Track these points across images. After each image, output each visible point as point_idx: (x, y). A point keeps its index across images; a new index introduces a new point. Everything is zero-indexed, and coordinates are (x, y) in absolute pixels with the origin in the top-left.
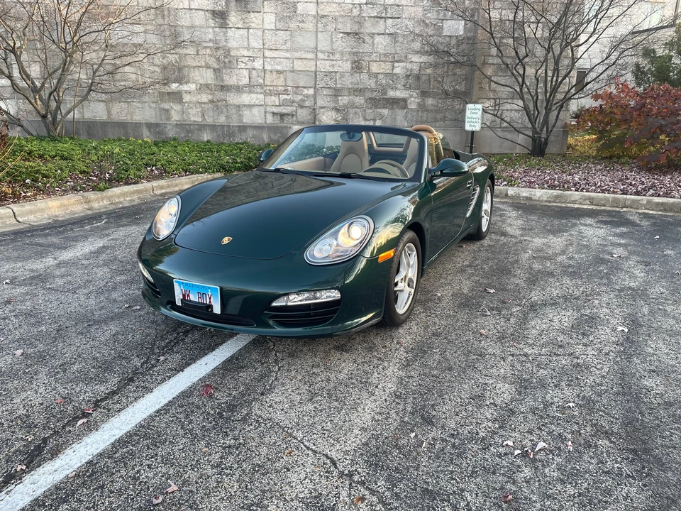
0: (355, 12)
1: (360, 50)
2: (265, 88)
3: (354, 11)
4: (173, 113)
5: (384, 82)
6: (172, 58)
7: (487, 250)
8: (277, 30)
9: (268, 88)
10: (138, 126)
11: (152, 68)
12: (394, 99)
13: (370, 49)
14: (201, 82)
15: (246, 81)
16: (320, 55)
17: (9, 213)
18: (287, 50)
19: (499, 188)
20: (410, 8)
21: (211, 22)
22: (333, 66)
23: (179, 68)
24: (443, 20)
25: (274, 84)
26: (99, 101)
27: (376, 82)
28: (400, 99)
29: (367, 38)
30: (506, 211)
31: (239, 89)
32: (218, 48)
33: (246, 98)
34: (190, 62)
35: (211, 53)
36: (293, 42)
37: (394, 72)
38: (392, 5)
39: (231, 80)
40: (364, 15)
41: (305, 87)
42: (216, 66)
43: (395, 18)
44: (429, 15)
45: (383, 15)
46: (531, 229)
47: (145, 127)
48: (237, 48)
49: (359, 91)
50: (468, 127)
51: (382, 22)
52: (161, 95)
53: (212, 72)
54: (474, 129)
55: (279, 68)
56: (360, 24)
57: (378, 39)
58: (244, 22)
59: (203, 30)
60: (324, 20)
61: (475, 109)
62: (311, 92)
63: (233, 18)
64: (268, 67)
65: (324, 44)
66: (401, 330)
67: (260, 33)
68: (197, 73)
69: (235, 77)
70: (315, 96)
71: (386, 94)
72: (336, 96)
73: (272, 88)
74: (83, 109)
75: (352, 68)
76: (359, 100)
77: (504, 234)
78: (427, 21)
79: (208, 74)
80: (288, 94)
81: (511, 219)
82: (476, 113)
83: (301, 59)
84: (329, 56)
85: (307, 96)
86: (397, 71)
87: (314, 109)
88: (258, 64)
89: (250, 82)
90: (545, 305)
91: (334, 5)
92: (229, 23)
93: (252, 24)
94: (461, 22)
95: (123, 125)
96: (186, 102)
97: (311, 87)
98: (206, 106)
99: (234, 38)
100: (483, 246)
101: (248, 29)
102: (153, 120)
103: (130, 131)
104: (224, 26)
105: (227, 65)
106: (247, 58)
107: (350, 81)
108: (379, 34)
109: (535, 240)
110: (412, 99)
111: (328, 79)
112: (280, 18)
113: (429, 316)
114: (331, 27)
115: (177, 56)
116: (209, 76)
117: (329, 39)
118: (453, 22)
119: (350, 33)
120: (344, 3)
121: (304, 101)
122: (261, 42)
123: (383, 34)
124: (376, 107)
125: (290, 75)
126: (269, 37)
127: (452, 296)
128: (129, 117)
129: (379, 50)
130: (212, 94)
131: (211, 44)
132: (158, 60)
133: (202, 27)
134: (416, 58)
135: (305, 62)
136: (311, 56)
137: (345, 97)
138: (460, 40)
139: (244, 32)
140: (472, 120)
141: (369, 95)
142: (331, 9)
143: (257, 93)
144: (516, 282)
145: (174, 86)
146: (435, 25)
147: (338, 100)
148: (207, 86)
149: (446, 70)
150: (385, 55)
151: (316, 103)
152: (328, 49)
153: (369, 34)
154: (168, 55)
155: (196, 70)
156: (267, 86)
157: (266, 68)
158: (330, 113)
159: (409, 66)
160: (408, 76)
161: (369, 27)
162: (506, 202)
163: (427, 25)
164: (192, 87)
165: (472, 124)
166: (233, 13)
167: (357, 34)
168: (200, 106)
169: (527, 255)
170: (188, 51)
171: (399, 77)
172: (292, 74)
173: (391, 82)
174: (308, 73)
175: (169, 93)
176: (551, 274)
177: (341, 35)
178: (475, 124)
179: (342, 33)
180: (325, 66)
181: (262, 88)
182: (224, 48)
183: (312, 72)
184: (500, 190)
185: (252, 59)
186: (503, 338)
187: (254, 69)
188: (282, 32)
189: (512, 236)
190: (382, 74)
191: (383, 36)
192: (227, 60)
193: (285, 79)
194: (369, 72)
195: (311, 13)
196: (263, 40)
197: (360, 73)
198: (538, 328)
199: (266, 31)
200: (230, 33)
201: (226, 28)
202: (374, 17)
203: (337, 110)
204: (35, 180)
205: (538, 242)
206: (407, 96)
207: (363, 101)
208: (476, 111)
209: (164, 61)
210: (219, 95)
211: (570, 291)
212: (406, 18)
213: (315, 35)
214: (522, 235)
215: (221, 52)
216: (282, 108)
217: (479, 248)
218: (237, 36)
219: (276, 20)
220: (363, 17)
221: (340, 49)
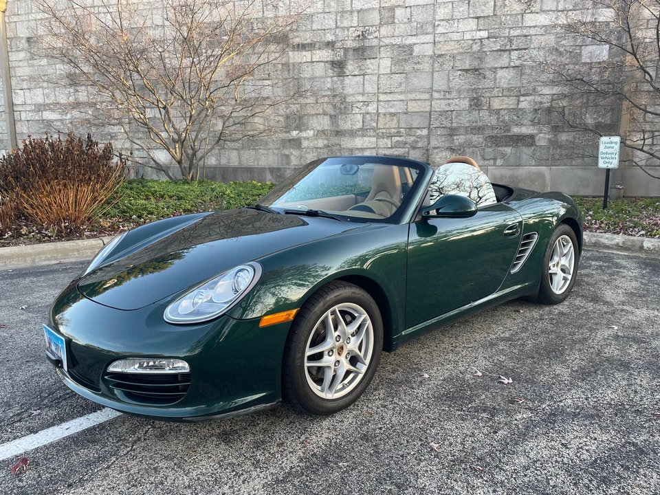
0: (476, 48)
1: (480, 87)
2: (378, 131)
3: (474, 46)
4: (292, 158)
5: (507, 118)
6: (294, 108)
7: (552, 319)
8: (392, 74)
9: (381, 130)
10: (262, 170)
11: (277, 119)
12: (519, 136)
13: (492, 85)
14: (318, 128)
15: (359, 125)
16: (436, 95)
17: (99, 244)
18: (401, 93)
19: (632, 238)
20: (539, 37)
21: (330, 72)
22: (449, 105)
23: (300, 117)
24: (581, 46)
25: (387, 126)
26: (233, 149)
27: (498, 119)
28: (526, 136)
29: (488, 73)
30: (625, 267)
31: (352, 133)
32: (335, 96)
33: (359, 142)
34: (310, 110)
35: (328, 101)
36: (407, 84)
37: (520, 106)
38: (518, 36)
39: (345, 125)
40: (485, 50)
41: (418, 128)
42: (332, 112)
43: (521, 49)
44: (563, 42)
45: (508, 47)
46: (644, 296)
47: (268, 171)
48: (352, 95)
49: (477, 130)
50: (602, 164)
51: (506, 55)
52: (284, 141)
53: (329, 119)
54: (610, 166)
55: (393, 110)
56: (481, 59)
57: (500, 73)
58: (360, 69)
59: (322, 80)
60: (440, 60)
61: (611, 143)
62: (425, 132)
63: (351, 67)
64: (382, 111)
65: (440, 83)
66: (326, 423)
67: (375, 78)
68: (315, 121)
69: (350, 122)
70: (428, 137)
71: (509, 130)
72: (451, 135)
73: (384, 131)
74: (220, 156)
75: (471, 105)
76: (477, 139)
77: (596, 299)
78: (561, 49)
79: (326, 120)
80: (401, 136)
81: (623, 279)
82: (612, 147)
83: (415, 100)
84: (445, 95)
85: (420, 137)
86: (522, 105)
87: (427, 150)
88: (372, 108)
89: (363, 126)
90: (575, 415)
91: (452, 43)
92: (346, 71)
93: (368, 71)
94: (604, 46)
95: (249, 170)
96: (304, 148)
97: (424, 128)
98: (322, 151)
99: (351, 85)
100: (550, 313)
101: (364, 75)
102: (275, 165)
103: (256, 175)
104: (341, 74)
105: (343, 111)
106: (362, 103)
107: (467, 119)
108: (502, 68)
109: (638, 312)
110: (542, 135)
111: (443, 118)
112: (395, 62)
113: (385, 406)
114: (450, 64)
115: (298, 106)
116: (325, 123)
117: (446, 77)
118: (594, 47)
119: (469, 70)
120: (463, 40)
121: (417, 142)
122: (376, 87)
123: (507, 68)
124: (497, 145)
125: (403, 117)
126: (384, 82)
127: (444, 380)
128: (256, 163)
129: (502, 84)
130: (328, 139)
131: (329, 93)
132: (282, 110)
133: (322, 77)
134: (546, 91)
135: (419, 103)
136: (426, 96)
137: (461, 137)
138: (603, 67)
139: (360, 79)
140: (607, 156)
141: (488, 132)
142: (449, 48)
143: (370, 136)
144: (558, 372)
145: (294, 133)
146: (570, 52)
147: (453, 140)
148: (323, 132)
149: (585, 101)
150: (509, 89)
151: (429, 144)
152: (444, 87)
153: (490, 69)
154: (291, 105)
155: (314, 118)
156: (380, 129)
157: (380, 111)
158: (444, 154)
159: (538, 99)
160: (536, 110)
161: (490, 62)
162: (636, 257)
163: (561, 53)
164: (310, 133)
165: (608, 161)
166: (351, 62)
167: (476, 70)
168: (316, 151)
169: (607, 333)
170: (309, 101)
171: (526, 112)
172: (405, 116)
173: (515, 118)
174: (421, 114)
175: (290, 140)
176: (625, 366)
177: (459, 72)
178: (611, 161)
179: (460, 70)
180: (439, 105)
181: (375, 131)
182: (340, 95)
183: (426, 112)
184: (633, 241)
185: (366, 103)
186: (462, 462)
187: (368, 113)
188: (397, 75)
189: (606, 303)
190: (505, 109)
191: (507, 70)
192: (342, 106)
193: (398, 121)
194: (490, 109)
195: (427, 54)
196: (378, 84)
197: (479, 110)
198: (532, 455)
199: (382, 76)
200: (347, 80)
201: (343, 76)
202: (497, 51)
203: (452, 150)
204: (139, 217)
205: (641, 314)
206: (535, 132)
207: (481, 140)
208: (612, 145)
209: (288, 111)
210: (334, 140)
211: (637, 398)
212: (534, 48)
213: (430, 75)
214: (623, 303)
215: (338, 99)
216: (394, 150)
217: (542, 315)
218: (353, 83)
219: (391, 64)
220: (484, 52)
221: (457, 87)
